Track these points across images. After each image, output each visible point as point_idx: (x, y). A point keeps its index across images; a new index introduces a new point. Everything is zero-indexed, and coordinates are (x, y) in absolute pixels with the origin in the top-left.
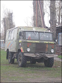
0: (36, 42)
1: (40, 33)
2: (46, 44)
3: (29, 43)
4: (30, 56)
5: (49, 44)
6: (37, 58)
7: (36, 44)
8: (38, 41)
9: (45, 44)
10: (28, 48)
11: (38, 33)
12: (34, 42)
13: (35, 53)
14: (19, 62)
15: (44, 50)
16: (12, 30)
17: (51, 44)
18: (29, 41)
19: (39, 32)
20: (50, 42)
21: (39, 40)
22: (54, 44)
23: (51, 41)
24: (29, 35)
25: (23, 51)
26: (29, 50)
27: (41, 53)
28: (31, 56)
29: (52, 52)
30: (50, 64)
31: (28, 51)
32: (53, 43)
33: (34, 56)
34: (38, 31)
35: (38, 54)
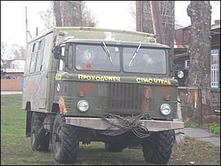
0: (110, 78)
1: (125, 49)
2: (143, 84)
3: (85, 81)
4: (88, 126)
5: (153, 85)
6: (109, 134)
7: (110, 86)
8: (114, 78)
9: (140, 87)
10: (81, 98)
11: (117, 49)
12: (102, 78)
13: (105, 117)
14: (55, 147)
15: (136, 107)
16: (39, 40)
17: (160, 85)
18: (85, 76)
19: (121, 46)
20: (156, 80)
21: (121, 71)
22: (173, 85)
23: (160, 76)
24: (87, 56)
25: (65, 111)
26: (85, 106)
27: (126, 115)
28: (91, 127)
29: (164, 112)
30: (161, 154)
31: (82, 109)
32: (167, 81)
33: (102, 127)
34: (119, 42)
35: (114, 120)
